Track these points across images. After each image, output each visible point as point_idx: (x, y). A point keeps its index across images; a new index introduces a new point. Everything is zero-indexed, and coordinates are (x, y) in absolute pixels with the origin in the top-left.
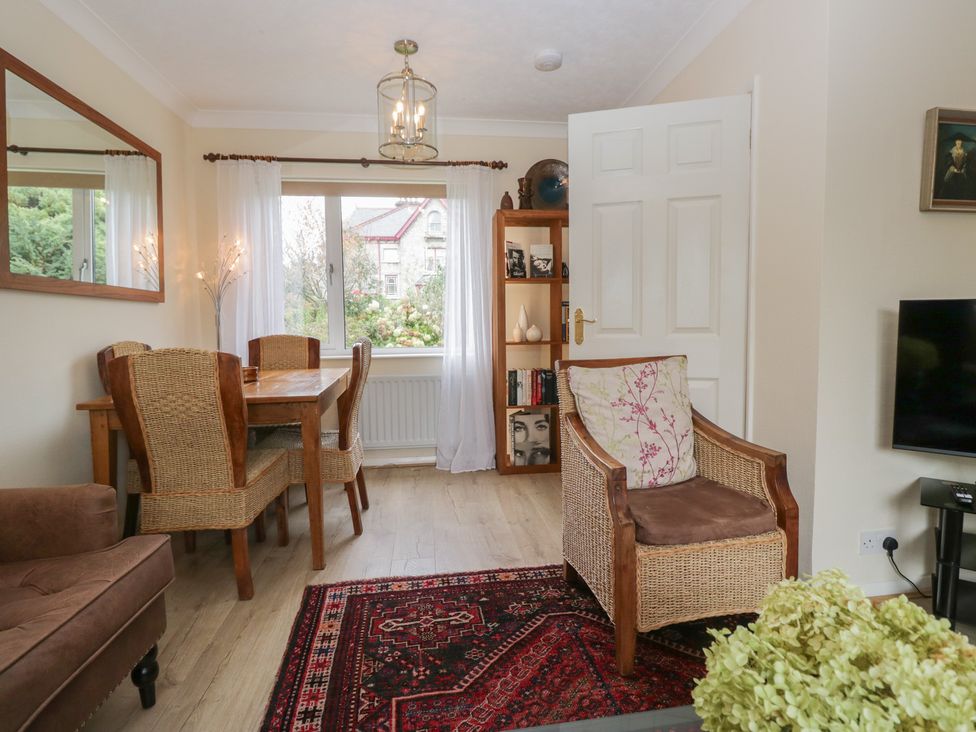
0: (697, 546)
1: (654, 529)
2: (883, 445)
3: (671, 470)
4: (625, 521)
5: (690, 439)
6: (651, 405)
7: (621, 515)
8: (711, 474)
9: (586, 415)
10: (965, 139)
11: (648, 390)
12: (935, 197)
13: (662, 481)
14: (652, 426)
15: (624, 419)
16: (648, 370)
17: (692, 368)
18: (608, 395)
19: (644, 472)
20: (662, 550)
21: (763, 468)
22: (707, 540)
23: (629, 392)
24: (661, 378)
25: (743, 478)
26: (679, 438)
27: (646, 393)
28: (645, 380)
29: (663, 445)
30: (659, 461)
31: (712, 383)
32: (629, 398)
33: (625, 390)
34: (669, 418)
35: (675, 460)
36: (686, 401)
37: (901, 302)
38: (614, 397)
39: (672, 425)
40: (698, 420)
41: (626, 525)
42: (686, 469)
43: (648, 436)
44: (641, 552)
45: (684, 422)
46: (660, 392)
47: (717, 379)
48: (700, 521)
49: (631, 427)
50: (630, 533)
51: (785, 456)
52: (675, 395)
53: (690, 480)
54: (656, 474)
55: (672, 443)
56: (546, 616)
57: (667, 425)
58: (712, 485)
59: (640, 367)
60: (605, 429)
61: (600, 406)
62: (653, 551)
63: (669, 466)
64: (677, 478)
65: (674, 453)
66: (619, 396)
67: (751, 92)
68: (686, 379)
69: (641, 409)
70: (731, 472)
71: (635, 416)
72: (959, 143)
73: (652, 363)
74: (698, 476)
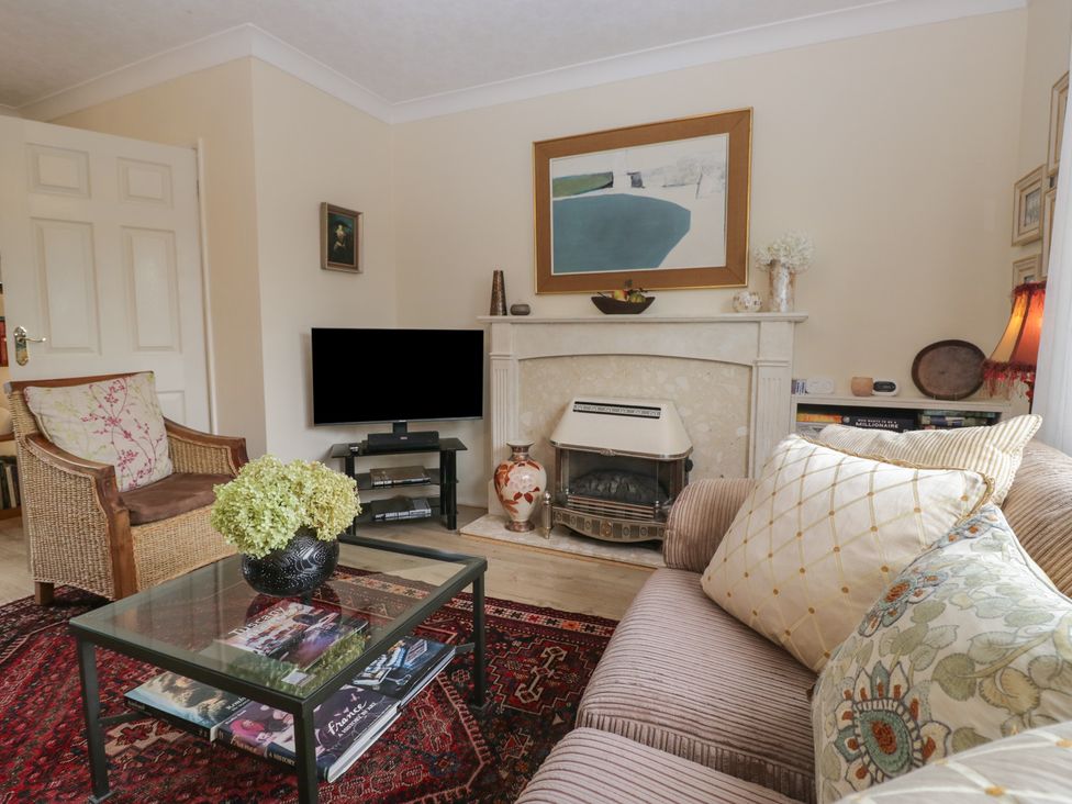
0: (183, 516)
1: (146, 511)
2: (309, 426)
3: (150, 471)
4: (118, 509)
5: (165, 443)
6: (123, 416)
7: (113, 505)
8: (186, 468)
9: (52, 433)
10: (344, 225)
11: (120, 404)
12: (329, 260)
13: (142, 482)
14: (127, 435)
15: (97, 432)
16: (117, 386)
17: (161, 382)
18: (76, 411)
19: (123, 476)
20: (153, 526)
21: (229, 451)
22: (191, 510)
23: (100, 406)
24: (131, 392)
25: (214, 462)
26: (155, 443)
27: (117, 406)
28: (115, 395)
29: (138, 450)
30: (138, 464)
31: (178, 395)
32: (100, 412)
33: (95, 404)
34: (142, 425)
35: (153, 461)
36: (158, 412)
37: (314, 330)
38: (85, 413)
39: (146, 432)
40: (170, 427)
41: (121, 512)
42: (164, 468)
43: (125, 445)
44: (135, 531)
45: (158, 429)
46: (133, 404)
47: (183, 392)
48: (183, 498)
49: (106, 438)
50: (124, 519)
51: (244, 440)
52: (147, 406)
53: (168, 477)
54: (135, 476)
55: (148, 448)
56: (27, 636)
57: (142, 433)
58: (188, 476)
59: (110, 383)
60: (77, 443)
61: (69, 422)
62: (146, 528)
63: (148, 468)
64: (156, 476)
65: (151, 455)
66: (89, 411)
67: (196, 149)
68: (155, 393)
69: (114, 421)
70: (204, 461)
71: (108, 428)
72: (340, 227)
73: (120, 379)
74: (174, 473)
